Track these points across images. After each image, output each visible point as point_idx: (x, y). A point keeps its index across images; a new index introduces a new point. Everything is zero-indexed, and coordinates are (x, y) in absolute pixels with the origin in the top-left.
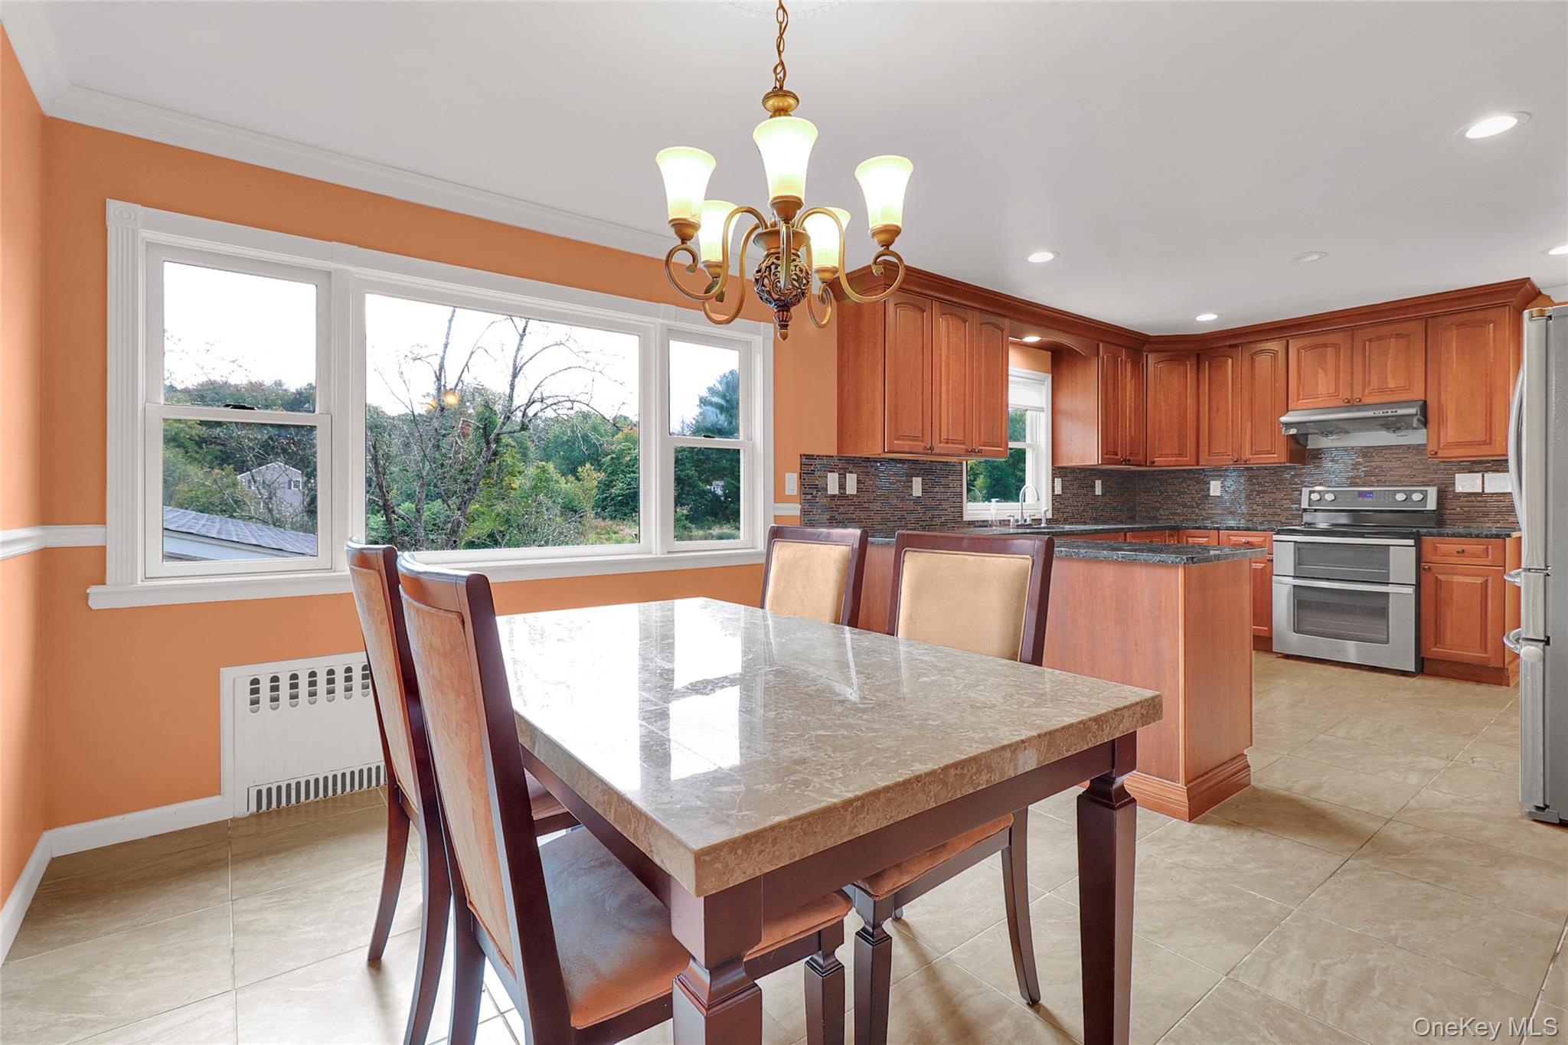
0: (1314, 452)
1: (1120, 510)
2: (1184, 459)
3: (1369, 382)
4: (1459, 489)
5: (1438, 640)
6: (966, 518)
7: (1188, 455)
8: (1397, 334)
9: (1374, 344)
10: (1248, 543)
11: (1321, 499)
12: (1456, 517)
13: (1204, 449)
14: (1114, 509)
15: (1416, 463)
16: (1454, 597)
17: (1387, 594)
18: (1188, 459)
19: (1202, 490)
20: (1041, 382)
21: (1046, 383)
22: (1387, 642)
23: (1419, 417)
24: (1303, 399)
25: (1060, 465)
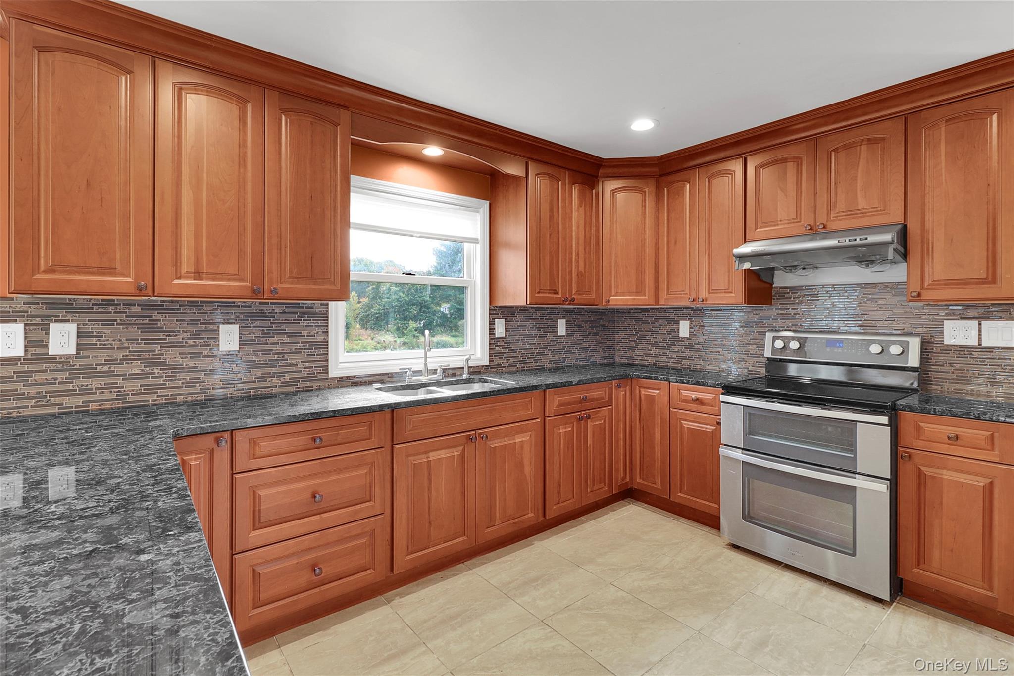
0: (781, 291)
1: (593, 350)
2: (643, 297)
3: (836, 202)
4: (949, 340)
5: (921, 559)
6: (333, 373)
7: (647, 295)
8: (869, 140)
9: (842, 154)
10: (697, 399)
11: (785, 345)
12: (944, 375)
13: (663, 285)
14: (586, 349)
15: (896, 306)
16: (945, 500)
17: (854, 489)
18: (647, 297)
19: (673, 330)
20: (475, 209)
21: (481, 210)
22: (854, 554)
23: (895, 245)
24: (761, 227)
25: (499, 305)
